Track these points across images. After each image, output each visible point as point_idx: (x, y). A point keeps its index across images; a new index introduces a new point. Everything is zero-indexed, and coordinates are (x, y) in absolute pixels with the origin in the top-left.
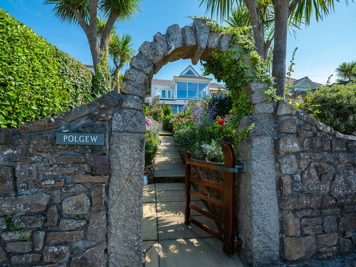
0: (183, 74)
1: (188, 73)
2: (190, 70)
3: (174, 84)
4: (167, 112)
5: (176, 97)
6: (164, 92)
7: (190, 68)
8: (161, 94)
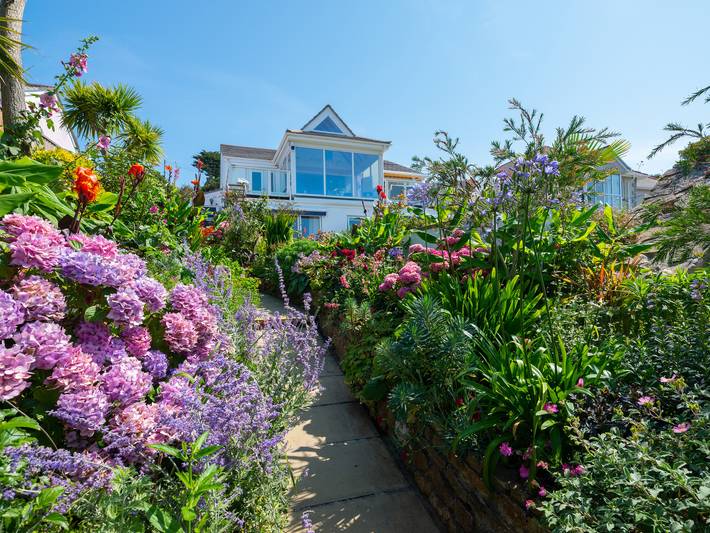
0: (311, 128)
1: (322, 126)
2: (328, 118)
3: (286, 155)
4: (277, 232)
5: (292, 190)
6: (256, 177)
7: (327, 114)
8: (248, 182)
